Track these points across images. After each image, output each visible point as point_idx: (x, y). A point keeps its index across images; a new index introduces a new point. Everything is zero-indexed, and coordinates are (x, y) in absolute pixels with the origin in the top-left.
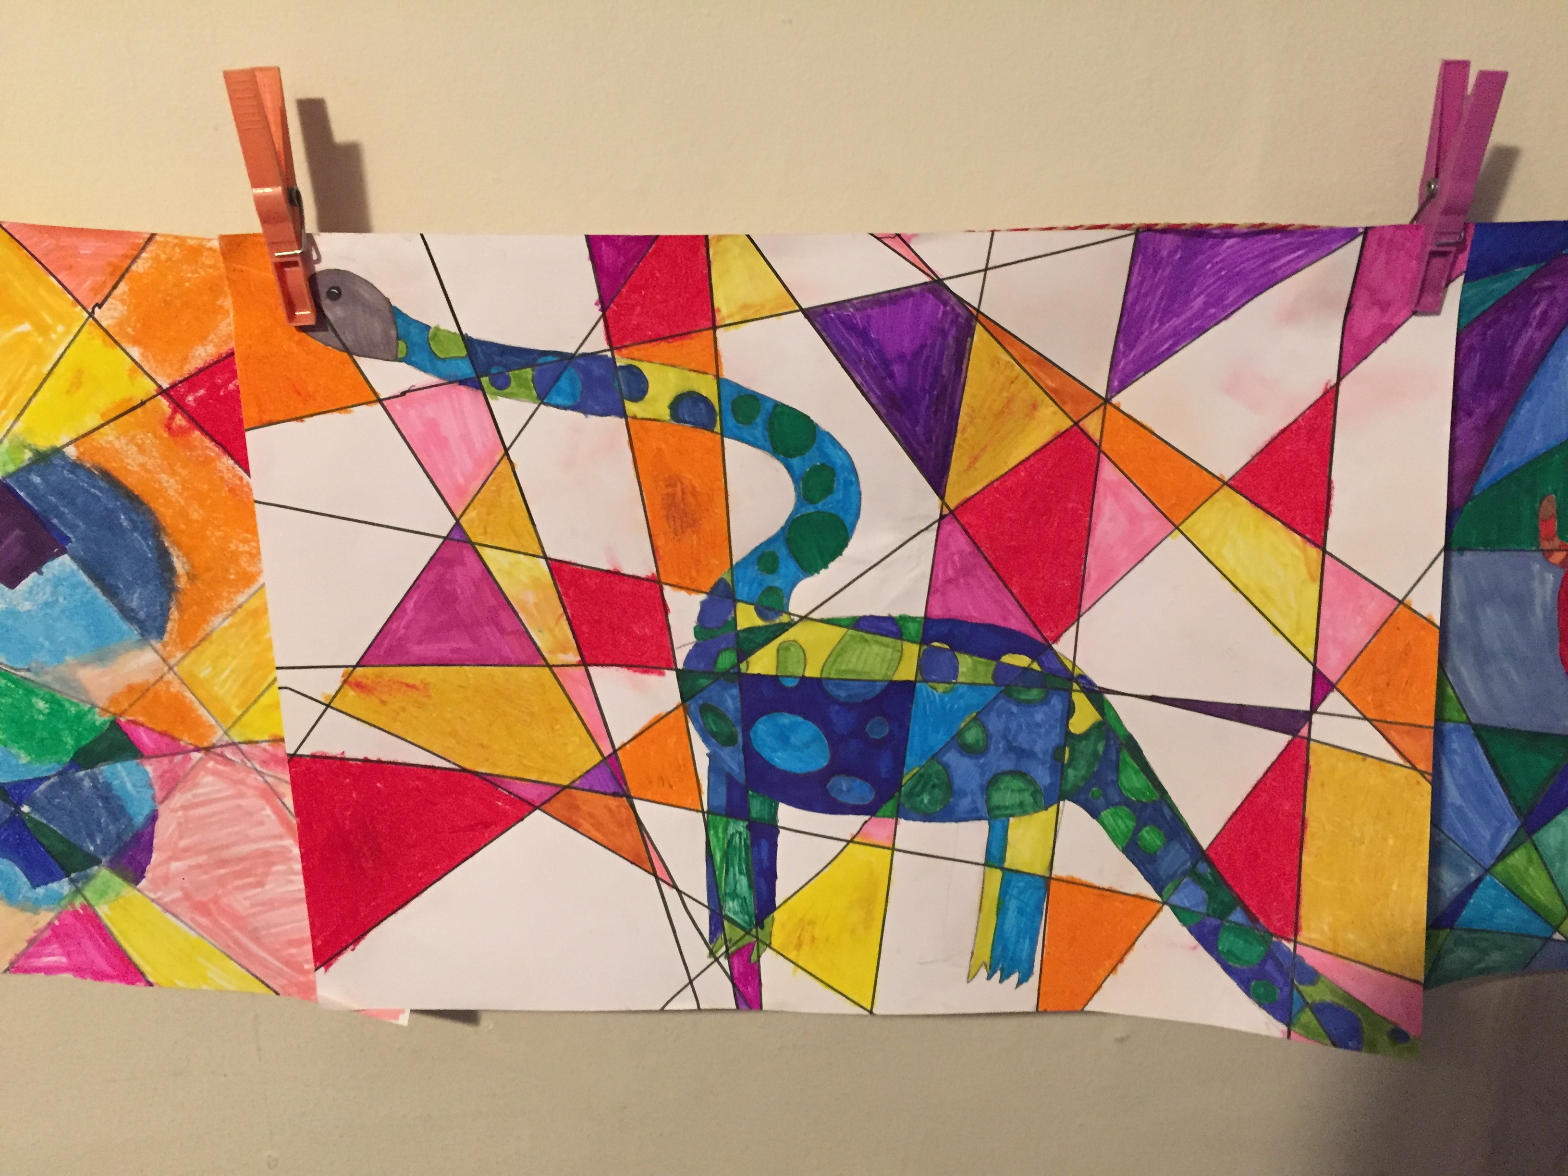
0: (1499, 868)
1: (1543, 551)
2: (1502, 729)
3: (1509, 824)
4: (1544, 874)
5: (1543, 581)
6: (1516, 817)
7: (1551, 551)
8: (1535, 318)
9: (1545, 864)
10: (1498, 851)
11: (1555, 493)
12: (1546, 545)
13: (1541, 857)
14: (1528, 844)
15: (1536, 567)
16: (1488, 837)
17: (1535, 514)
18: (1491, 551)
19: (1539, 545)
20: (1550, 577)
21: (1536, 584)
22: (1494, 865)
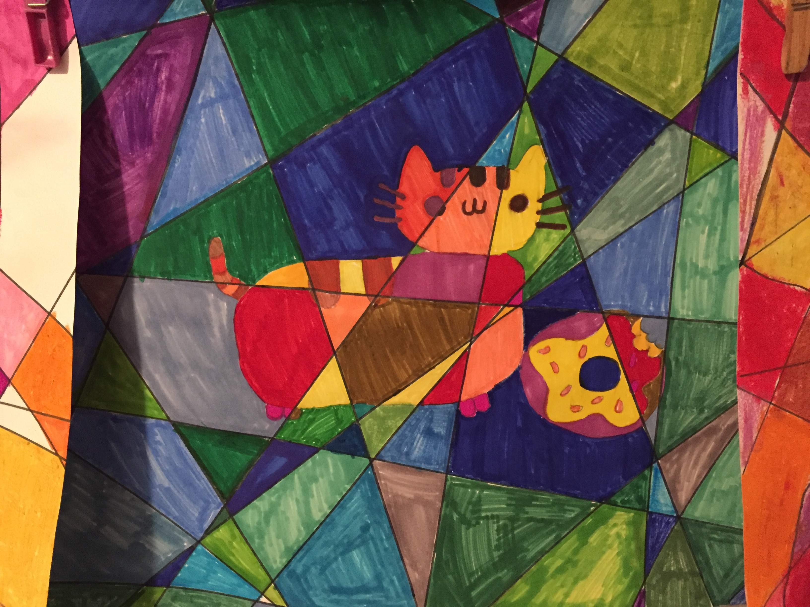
0: (208, 540)
1: (217, 283)
2: (198, 427)
3: (213, 506)
4: (246, 547)
5: (218, 309)
6: (219, 500)
7: (224, 284)
8: (162, 83)
9: (246, 540)
10: (206, 526)
11: (221, 236)
12: (219, 278)
13: (242, 533)
14: (230, 522)
15: (211, 296)
16: (197, 515)
17: (205, 253)
18: (168, 279)
19: (212, 278)
20: (224, 305)
21: (212, 310)
22: (203, 538)
